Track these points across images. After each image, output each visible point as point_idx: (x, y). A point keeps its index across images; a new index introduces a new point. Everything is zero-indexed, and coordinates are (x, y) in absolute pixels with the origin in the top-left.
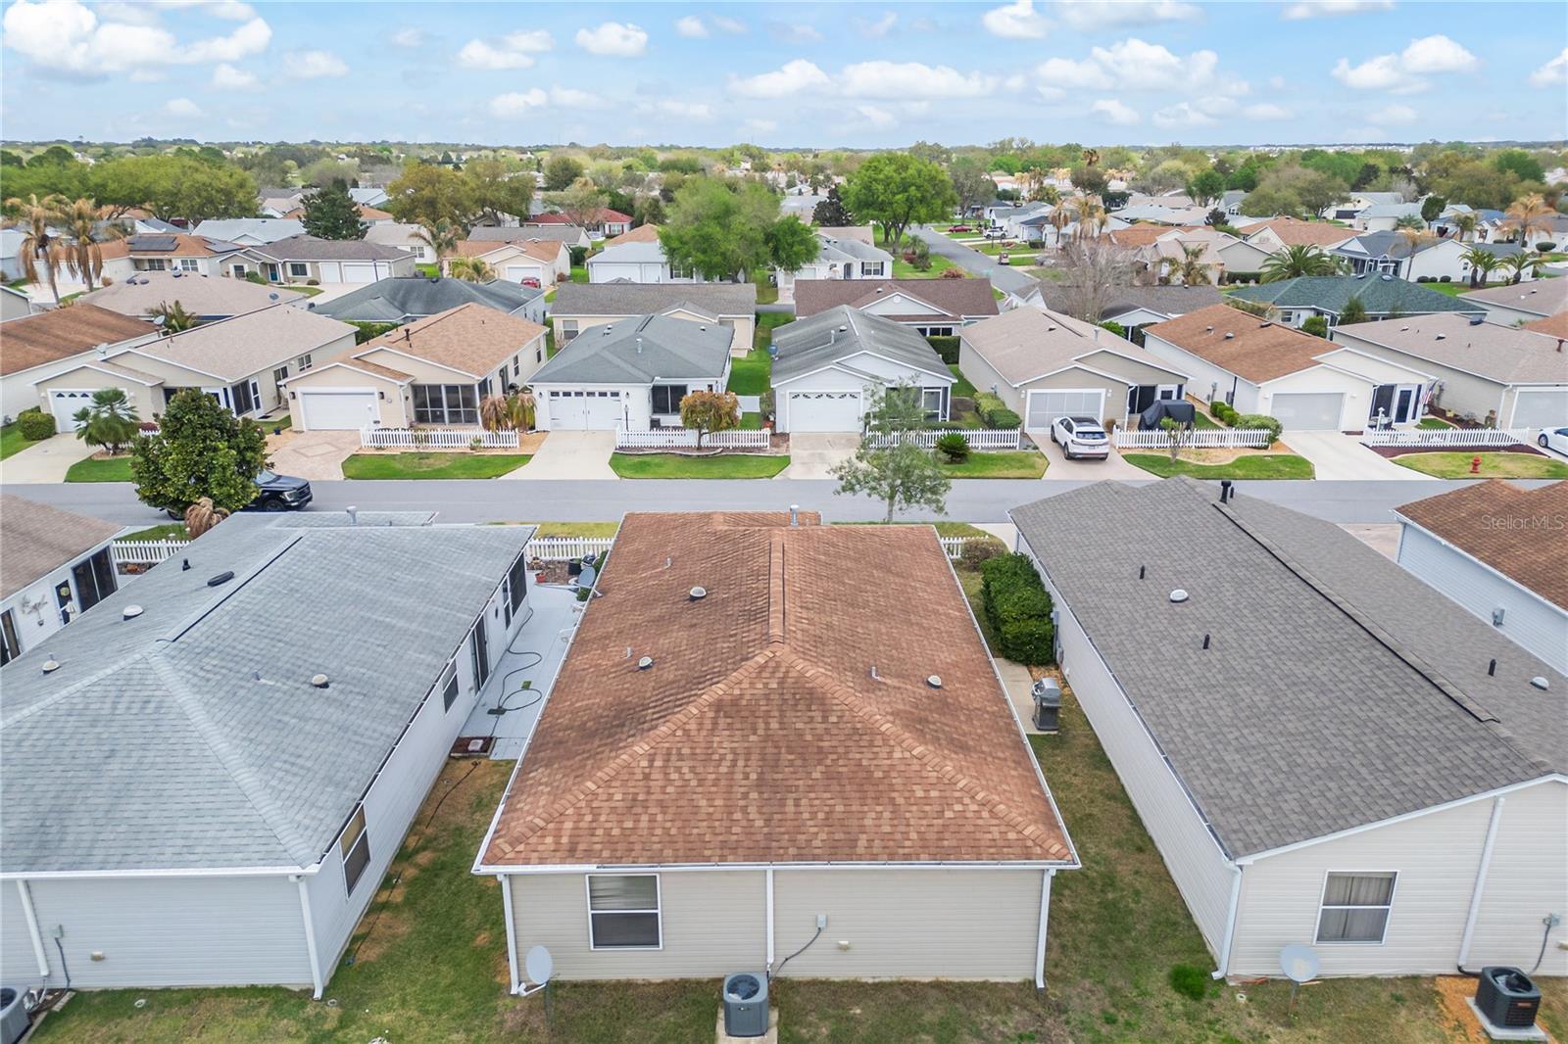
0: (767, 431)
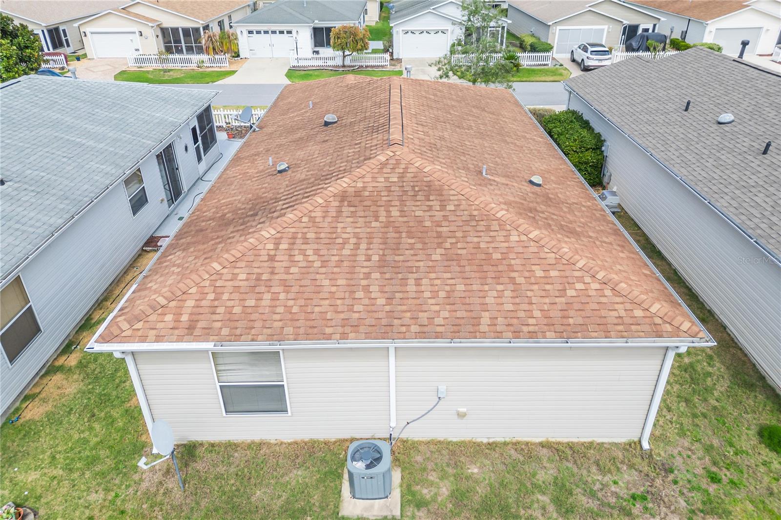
0: (387, 56)
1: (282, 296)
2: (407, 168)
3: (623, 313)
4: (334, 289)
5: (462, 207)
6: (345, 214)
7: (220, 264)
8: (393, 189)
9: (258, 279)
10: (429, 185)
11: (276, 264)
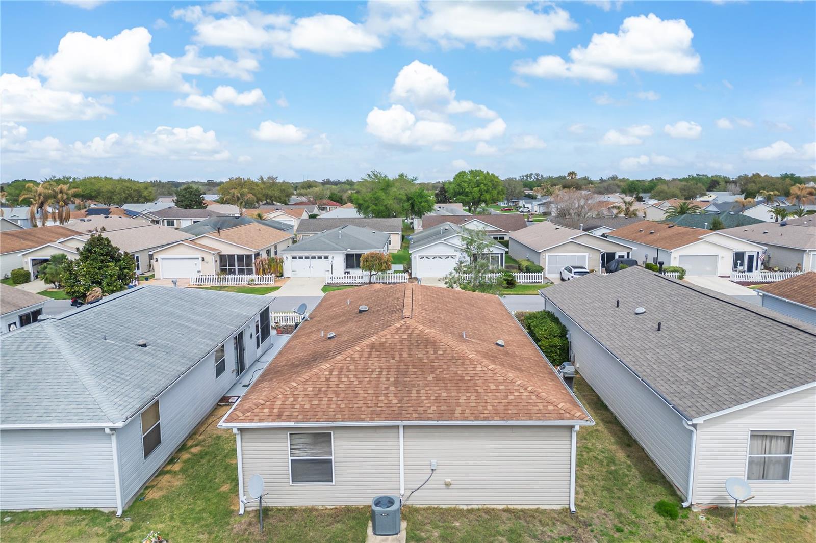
0: (406, 275)
1: (334, 399)
2: (413, 331)
3: (541, 408)
4: (366, 395)
5: (447, 352)
6: (373, 356)
7: (296, 383)
8: (404, 342)
9: (320, 390)
10: (427, 340)
11: (330, 383)
